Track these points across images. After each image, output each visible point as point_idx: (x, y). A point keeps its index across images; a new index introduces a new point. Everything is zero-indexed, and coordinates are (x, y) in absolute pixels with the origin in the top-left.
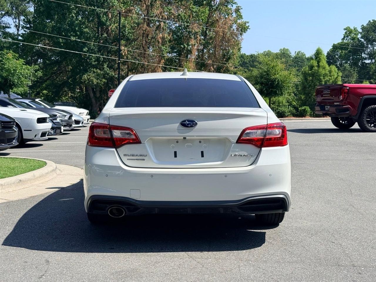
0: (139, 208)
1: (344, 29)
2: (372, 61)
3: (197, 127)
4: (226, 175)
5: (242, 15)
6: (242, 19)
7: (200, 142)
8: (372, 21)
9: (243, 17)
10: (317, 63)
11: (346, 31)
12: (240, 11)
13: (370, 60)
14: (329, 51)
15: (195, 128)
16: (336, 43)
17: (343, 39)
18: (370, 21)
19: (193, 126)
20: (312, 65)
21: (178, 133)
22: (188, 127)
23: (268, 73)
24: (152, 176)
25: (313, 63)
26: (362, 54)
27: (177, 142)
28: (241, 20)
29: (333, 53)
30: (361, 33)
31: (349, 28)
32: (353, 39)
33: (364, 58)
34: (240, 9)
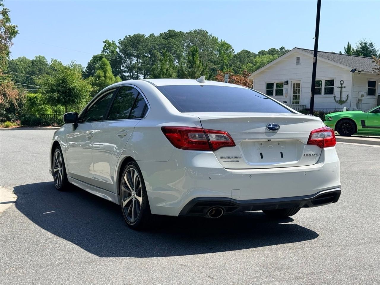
0: (237, 208)
1: (104, 41)
2: (130, 74)
3: (280, 130)
4: (305, 173)
5: (10, 19)
6: (10, 22)
7: (279, 144)
8: (129, 37)
9: (11, 20)
10: (103, 73)
11: (105, 44)
12: (7, 13)
13: (129, 73)
14: (90, 62)
15: (278, 131)
16: (96, 54)
17: (103, 51)
18: (126, 36)
19: (277, 130)
20: (99, 75)
21: (265, 136)
22: (273, 130)
23: (64, 81)
24: (250, 176)
25: (99, 73)
26: (121, 67)
27: (261, 144)
28: (9, 24)
29: (94, 64)
30: (119, 47)
31: (108, 41)
32: (112, 52)
33: (123, 71)
34: (7, 12)
